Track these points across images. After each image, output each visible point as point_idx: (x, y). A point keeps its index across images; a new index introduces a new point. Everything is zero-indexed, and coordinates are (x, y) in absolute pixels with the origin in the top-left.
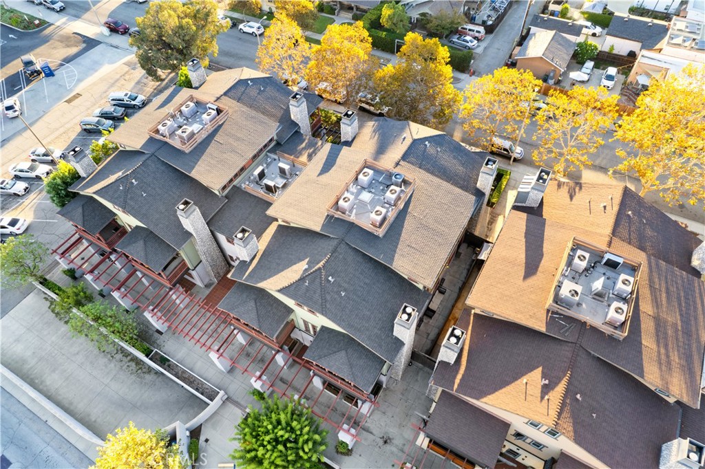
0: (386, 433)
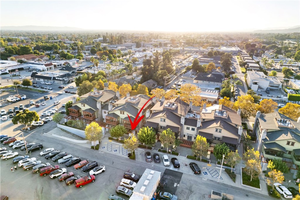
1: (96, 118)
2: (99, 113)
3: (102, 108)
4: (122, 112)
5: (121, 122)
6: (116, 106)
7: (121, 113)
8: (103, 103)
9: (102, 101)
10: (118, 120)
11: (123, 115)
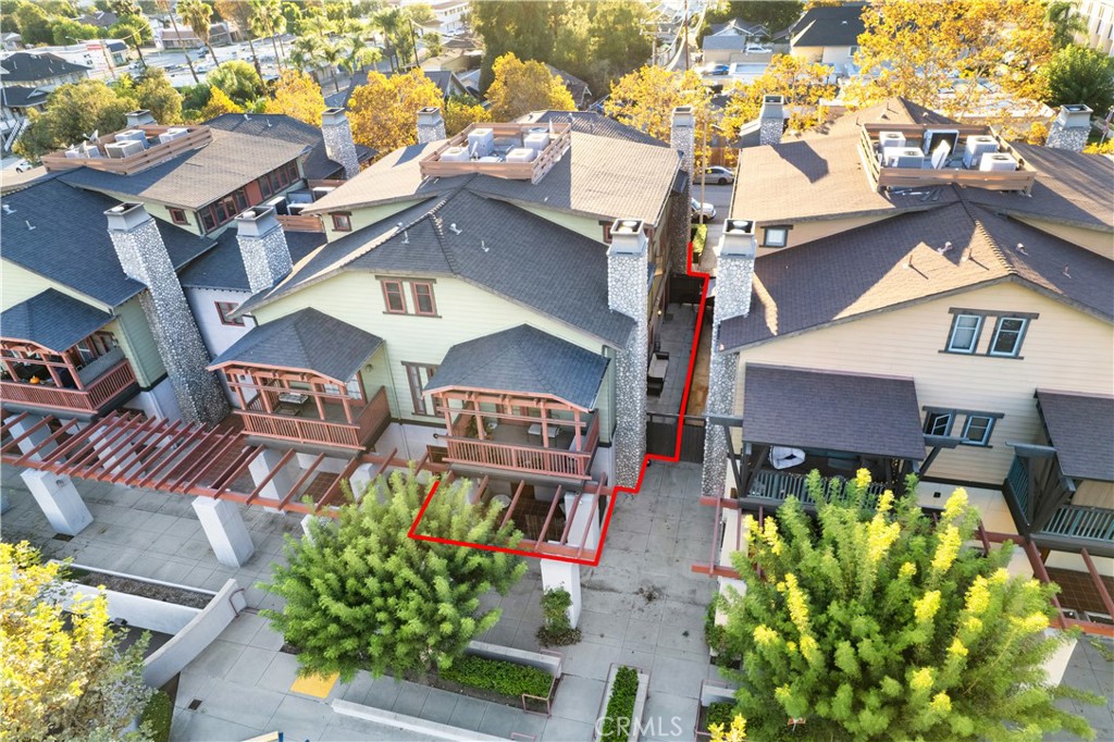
0: (645, 581)
1: (136, 390)
2: (166, 323)
3: (181, 274)
4: (407, 291)
5: (406, 406)
6: (332, 236)
7: (395, 304)
8: (190, 217)
9: (178, 200)
10: (372, 387)
11: (425, 322)
